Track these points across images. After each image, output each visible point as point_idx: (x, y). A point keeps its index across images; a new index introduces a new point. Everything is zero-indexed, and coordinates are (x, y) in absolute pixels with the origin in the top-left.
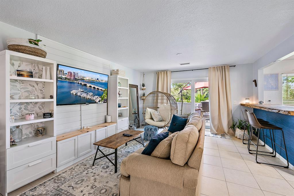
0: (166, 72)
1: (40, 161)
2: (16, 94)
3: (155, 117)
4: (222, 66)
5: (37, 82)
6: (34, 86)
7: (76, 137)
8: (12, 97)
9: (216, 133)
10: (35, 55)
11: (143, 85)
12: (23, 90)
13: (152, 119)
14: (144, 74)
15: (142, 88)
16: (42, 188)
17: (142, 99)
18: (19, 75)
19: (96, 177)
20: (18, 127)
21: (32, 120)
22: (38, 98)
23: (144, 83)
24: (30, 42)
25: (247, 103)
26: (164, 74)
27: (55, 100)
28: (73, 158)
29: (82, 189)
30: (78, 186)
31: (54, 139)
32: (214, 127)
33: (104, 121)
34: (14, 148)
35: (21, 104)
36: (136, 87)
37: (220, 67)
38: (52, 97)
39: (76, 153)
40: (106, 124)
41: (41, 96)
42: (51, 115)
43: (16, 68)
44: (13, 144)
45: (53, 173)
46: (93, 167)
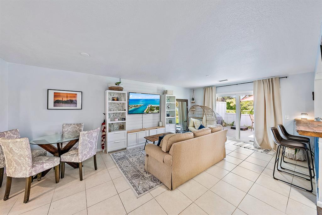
0: (212, 88)
1: (120, 141)
2: (112, 108)
3: (196, 126)
4: (269, 78)
5: (120, 103)
6: (119, 105)
7: (137, 132)
8: (110, 110)
9: (260, 147)
10: (118, 90)
11: (193, 99)
12: (115, 107)
13: (194, 127)
14: (193, 90)
15: (192, 101)
16: (119, 154)
17: (192, 111)
18: (113, 100)
19: (142, 155)
20: (112, 124)
21: (117, 121)
22: (121, 111)
23: (193, 97)
24: (116, 85)
25: (303, 119)
26: (210, 89)
27: (126, 112)
28: (135, 144)
29: (133, 158)
30: (132, 157)
31: (126, 132)
32: (258, 141)
33: (158, 125)
34: (110, 133)
35: (113, 113)
36: (186, 101)
37: (266, 80)
38: (125, 110)
39: (137, 141)
40: (158, 127)
41: (122, 109)
42: (125, 119)
43: (112, 96)
44: (110, 131)
45: (126, 149)
46: (144, 151)
